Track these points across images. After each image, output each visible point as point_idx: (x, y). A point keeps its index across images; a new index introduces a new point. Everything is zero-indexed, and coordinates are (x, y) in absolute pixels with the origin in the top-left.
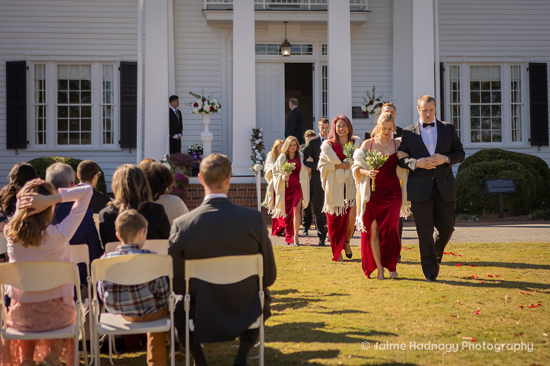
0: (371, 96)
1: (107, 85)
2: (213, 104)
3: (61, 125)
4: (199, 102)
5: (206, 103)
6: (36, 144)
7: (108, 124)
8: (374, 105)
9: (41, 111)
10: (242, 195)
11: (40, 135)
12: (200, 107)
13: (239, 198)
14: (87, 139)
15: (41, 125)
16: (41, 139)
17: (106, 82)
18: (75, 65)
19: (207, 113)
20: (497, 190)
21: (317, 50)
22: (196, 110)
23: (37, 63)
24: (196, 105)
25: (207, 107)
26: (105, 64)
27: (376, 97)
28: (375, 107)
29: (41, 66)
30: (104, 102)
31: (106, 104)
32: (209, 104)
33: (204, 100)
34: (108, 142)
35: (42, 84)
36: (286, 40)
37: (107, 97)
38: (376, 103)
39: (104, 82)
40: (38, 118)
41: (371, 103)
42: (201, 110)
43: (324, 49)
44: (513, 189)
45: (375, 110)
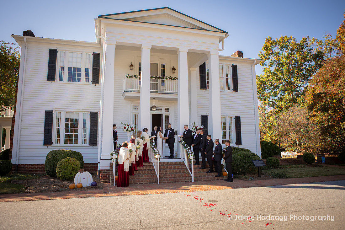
1: (85, 121)
2: (132, 127)
3: (66, 136)
4: (126, 126)
5: (129, 127)
6: (55, 143)
7: (84, 136)
9: (59, 131)
10: (147, 168)
11: (58, 140)
12: (127, 129)
13: (145, 169)
14: (76, 142)
15: (58, 136)
16: (58, 141)
18: (73, 113)
19: (130, 131)
20: (258, 165)
21: (163, 110)
22: (125, 130)
23: (58, 112)
24: (125, 128)
25: (130, 129)
26: (85, 113)
29: (59, 113)
30: (83, 127)
32: (131, 127)
33: (128, 126)
34: (85, 143)
35: (59, 120)
36: (154, 105)
37: (85, 125)
40: (57, 133)
42: (127, 130)
43: (167, 110)
44: (264, 165)
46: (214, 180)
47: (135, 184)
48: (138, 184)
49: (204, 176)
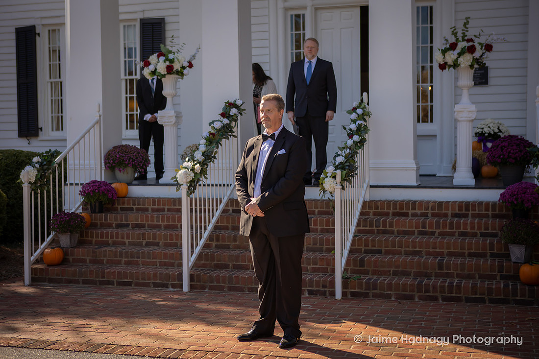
0: (460, 35)
1: (128, 52)
4: (153, 57)
5: (162, 59)
6: (53, 130)
8: (458, 50)
11: (57, 120)
12: (151, 68)
16: (59, 125)
17: (128, 48)
22: (146, 71)
23: (50, 28)
24: (146, 64)
25: (161, 67)
26: (126, 24)
27: (470, 34)
28: (460, 55)
29: (55, 31)
30: (125, 75)
31: (128, 77)
32: (165, 62)
33: (160, 55)
35: (56, 54)
37: (129, 68)
38: (462, 45)
39: (125, 48)
41: (453, 46)
42: (154, 72)
45: (461, 60)
46: (458, 300)
47: (102, 283)
48: (112, 283)
49: (418, 275)
